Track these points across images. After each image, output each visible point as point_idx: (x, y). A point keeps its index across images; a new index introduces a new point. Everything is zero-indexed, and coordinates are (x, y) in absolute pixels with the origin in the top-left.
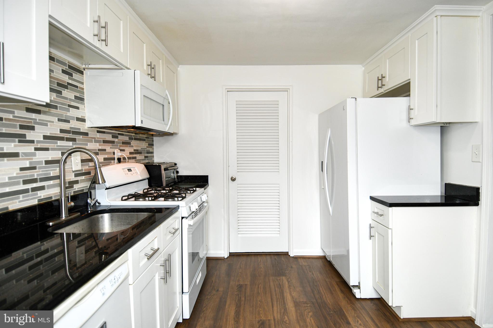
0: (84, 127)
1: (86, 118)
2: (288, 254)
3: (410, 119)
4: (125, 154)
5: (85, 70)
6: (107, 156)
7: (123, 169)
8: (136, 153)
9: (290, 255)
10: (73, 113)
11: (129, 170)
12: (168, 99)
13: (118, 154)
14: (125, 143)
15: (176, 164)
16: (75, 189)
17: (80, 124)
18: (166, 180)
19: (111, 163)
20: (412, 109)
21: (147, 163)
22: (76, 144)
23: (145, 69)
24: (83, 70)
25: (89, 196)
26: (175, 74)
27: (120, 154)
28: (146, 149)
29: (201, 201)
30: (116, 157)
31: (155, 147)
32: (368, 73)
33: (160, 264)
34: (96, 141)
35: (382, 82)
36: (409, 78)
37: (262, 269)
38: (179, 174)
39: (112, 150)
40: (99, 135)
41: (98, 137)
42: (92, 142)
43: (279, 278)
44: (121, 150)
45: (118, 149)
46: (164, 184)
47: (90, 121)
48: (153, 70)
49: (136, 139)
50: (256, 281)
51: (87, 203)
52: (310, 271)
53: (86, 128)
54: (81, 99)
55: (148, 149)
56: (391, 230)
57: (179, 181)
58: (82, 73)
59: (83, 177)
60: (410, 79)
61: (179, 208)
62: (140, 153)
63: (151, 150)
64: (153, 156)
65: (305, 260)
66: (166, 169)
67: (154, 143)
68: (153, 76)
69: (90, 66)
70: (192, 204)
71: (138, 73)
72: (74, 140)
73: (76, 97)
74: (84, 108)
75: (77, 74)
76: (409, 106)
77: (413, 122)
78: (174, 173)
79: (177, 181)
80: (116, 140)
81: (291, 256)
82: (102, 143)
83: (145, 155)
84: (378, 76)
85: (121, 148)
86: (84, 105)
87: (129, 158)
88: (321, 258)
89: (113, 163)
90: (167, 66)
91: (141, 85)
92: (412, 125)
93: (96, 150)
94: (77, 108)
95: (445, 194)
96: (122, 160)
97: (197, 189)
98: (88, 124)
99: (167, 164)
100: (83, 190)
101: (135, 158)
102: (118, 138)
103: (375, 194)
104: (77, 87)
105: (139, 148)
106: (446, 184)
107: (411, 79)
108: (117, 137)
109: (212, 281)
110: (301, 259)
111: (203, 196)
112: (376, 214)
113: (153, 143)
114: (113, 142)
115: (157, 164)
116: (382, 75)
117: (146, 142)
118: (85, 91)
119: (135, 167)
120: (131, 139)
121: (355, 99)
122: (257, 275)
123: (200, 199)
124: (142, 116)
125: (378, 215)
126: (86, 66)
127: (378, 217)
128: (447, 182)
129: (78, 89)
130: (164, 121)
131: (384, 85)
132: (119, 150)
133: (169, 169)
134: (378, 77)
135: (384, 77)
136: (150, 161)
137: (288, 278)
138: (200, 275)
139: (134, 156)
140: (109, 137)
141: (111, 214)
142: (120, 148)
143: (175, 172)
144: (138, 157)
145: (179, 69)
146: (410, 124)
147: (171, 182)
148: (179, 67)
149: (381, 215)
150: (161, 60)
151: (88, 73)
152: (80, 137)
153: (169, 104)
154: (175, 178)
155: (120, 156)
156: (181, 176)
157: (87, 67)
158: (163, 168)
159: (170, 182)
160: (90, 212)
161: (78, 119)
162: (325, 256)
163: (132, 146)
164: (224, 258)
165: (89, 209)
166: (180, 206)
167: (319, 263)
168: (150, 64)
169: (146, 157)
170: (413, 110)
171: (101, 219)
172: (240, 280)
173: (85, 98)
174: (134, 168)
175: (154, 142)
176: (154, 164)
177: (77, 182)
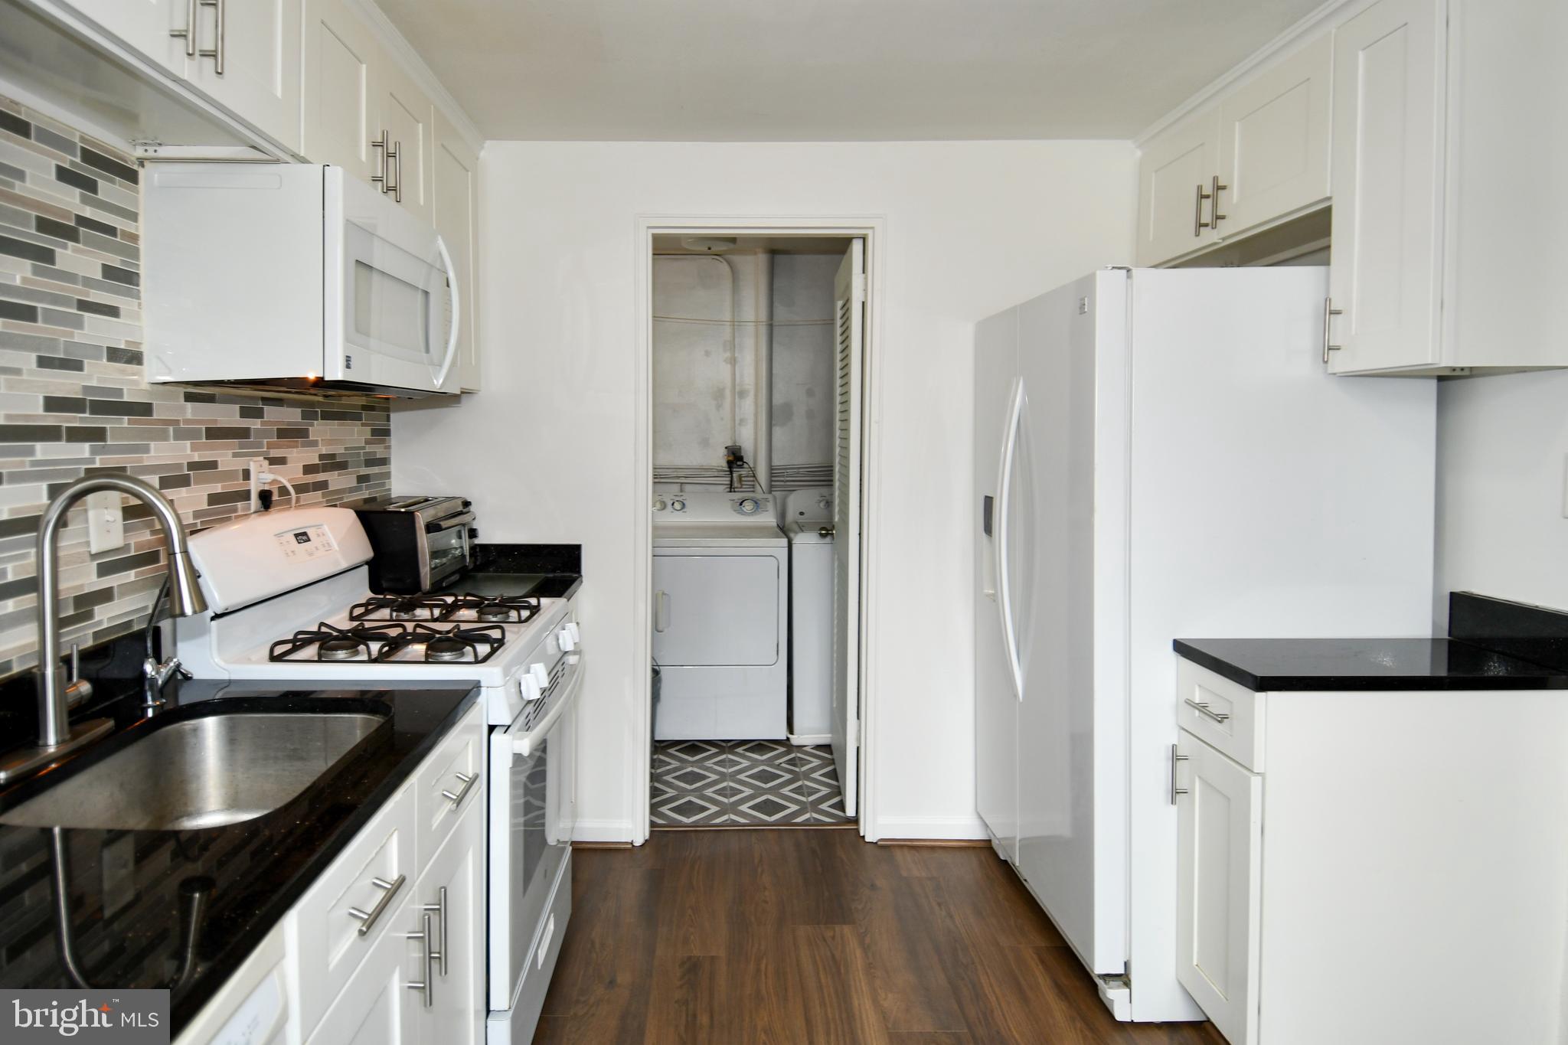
0: (134, 384)
1: (144, 349)
2: (859, 832)
3: (1329, 349)
4: (288, 476)
5: (143, 166)
6: (222, 488)
7: (279, 535)
8: (325, 468)
9: (864, 837)
10: (96, 331)
11: (302, 537)
12: (445, 268)
13: (262, 476)
14: (291, 434)
15: (467, 504)
16: (100, 622)
17: (123, 372)
18: (433, 566)
19: (235, 511)
20: (1338, 313)
21: (366, 501)
22: (104, 450)
23: (364, 158)
24: (135, 167)
25: (150, 651)
26: (470, 173)
27: (269, 477)
28: (364, 448)
29: (557, 650)
30: (254, 487)
31: (394, 440)
32: (1156, 171)
33: (410, 932)
34: (180, 435)
35: (1215, 205)
36: (1328, 195)
37: (767, 893)
38: (477, 541)
39: (239, 464)
40: (192, 408)
41: (189, 416)
42: (166, 438)
43: (829, 934)
44: (273, 461)
45: (261, 458)
46: (426, 583)
47: (159, 358)
48: (391, 160)
49: (327, 416)
50: (750, 941)
51: (143, 673)
52: (939, 905)
53: (145, 386)
54: (123, 277)
55: (369, 449)
56: (1259, 778)
57: (478, 563)
58: (131, 176)
59: (128, 576)
60: (1329, 199)
61: (478, 694)
62: (341, 466)
63: (379, 451)
64: (388, 475)
65: (917, 854)
66: (432, 527)
67: (393, 427)
68: (392, 184)
69: (164, 152)
70: (528, 671)
71: (335, 174)
72: (95, 435)
73: (109, 272)
74: (136, 308)
75: (113, 182)
76: (1328, 300)
77: (1340, 363)
78: (460, 537)
79: (471, 567)
80: (255, 424)
81: (867, 840)
82: (204, 440)
83: (359, 472)
84: (1199, 183)
85: (275, 453)
86: (139, 298)
87: (301, 489)
88: (974, 848)
89: (244, 509)
90: (443, 146)
91: (347, 220)
92: (1335, 374)
93: (179, 466)
94: (112, 311)
95: (1450, 635)
96: (275, 497)
97: (544, 601)
98: (154, 371)
99: (438, 507)
100: (129, 624)
101: (322, 486)
102: (263, 418)
103: (1193, 632)
104: (111, 231)
105: (339, 450)
106: (1454, 596)
107: (1334, 198)
108: (258, 414)
109: (593, 943)
110: (906, 851)
111: (563, 631)
112: (1197, 712)
113: (389, 425)
114: (242, 433)
115: (403, 507)
116: (1215, 179)
117: (363, 425)
118: (142, 245)
119: (322, 525)
120: (310, 415)
121: (1124, 271)
122: (753, 919)
123: (554, 643)
124: (347, 339)
125: (1206, 714)
126: (146, 150)
127: (1204, 719)
128: (1458, 589)
129: (118, 240)
130: (427, 351)
131: (1223, 217)
132: (267, 462)
133: (444, 526)
134: (1200, 188)
135: (1224, 188)
136: (377, 492)
137: (861, 931)
138: (551, 926)
139: (321, 477)
140: (228, 415)
141: (230, 719)
142: (268, 453)
143: (465, 535)
144: (337, 480)
145: (482, 154)
146: (1326, 369)
147: (449, 570)
148: (483, 148)
149: (1221, 719)
150: (421, 125)
151: (156, 175)
152: (122, 423)
153: (448, 286)
154: (463, 556)
155: (271, 483)
156: (485, 547)
157: (151, 153)
158: (421, 519)
159: (447, 574)
160: (154, 712)
161: (114, 354)
162: (989, 841)
163: (315, 444)
164: (630, 846)
165: (150, 703)
166: (482, 685)
167: (968, 871)
168: (380, 140)
169: (362, 479)
170: (1339, 316)
171: (191, 740)
172: (692, 937)
173: (142, 272)
174: (319, 526)
175: (391, 423)
176: (391, 508)
177: (105, 595)
